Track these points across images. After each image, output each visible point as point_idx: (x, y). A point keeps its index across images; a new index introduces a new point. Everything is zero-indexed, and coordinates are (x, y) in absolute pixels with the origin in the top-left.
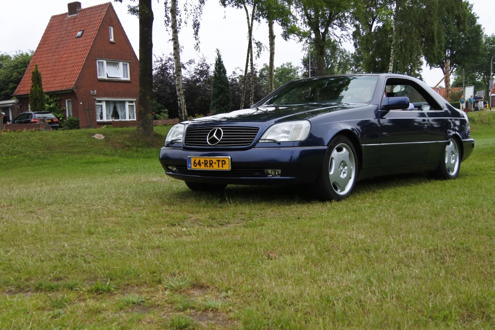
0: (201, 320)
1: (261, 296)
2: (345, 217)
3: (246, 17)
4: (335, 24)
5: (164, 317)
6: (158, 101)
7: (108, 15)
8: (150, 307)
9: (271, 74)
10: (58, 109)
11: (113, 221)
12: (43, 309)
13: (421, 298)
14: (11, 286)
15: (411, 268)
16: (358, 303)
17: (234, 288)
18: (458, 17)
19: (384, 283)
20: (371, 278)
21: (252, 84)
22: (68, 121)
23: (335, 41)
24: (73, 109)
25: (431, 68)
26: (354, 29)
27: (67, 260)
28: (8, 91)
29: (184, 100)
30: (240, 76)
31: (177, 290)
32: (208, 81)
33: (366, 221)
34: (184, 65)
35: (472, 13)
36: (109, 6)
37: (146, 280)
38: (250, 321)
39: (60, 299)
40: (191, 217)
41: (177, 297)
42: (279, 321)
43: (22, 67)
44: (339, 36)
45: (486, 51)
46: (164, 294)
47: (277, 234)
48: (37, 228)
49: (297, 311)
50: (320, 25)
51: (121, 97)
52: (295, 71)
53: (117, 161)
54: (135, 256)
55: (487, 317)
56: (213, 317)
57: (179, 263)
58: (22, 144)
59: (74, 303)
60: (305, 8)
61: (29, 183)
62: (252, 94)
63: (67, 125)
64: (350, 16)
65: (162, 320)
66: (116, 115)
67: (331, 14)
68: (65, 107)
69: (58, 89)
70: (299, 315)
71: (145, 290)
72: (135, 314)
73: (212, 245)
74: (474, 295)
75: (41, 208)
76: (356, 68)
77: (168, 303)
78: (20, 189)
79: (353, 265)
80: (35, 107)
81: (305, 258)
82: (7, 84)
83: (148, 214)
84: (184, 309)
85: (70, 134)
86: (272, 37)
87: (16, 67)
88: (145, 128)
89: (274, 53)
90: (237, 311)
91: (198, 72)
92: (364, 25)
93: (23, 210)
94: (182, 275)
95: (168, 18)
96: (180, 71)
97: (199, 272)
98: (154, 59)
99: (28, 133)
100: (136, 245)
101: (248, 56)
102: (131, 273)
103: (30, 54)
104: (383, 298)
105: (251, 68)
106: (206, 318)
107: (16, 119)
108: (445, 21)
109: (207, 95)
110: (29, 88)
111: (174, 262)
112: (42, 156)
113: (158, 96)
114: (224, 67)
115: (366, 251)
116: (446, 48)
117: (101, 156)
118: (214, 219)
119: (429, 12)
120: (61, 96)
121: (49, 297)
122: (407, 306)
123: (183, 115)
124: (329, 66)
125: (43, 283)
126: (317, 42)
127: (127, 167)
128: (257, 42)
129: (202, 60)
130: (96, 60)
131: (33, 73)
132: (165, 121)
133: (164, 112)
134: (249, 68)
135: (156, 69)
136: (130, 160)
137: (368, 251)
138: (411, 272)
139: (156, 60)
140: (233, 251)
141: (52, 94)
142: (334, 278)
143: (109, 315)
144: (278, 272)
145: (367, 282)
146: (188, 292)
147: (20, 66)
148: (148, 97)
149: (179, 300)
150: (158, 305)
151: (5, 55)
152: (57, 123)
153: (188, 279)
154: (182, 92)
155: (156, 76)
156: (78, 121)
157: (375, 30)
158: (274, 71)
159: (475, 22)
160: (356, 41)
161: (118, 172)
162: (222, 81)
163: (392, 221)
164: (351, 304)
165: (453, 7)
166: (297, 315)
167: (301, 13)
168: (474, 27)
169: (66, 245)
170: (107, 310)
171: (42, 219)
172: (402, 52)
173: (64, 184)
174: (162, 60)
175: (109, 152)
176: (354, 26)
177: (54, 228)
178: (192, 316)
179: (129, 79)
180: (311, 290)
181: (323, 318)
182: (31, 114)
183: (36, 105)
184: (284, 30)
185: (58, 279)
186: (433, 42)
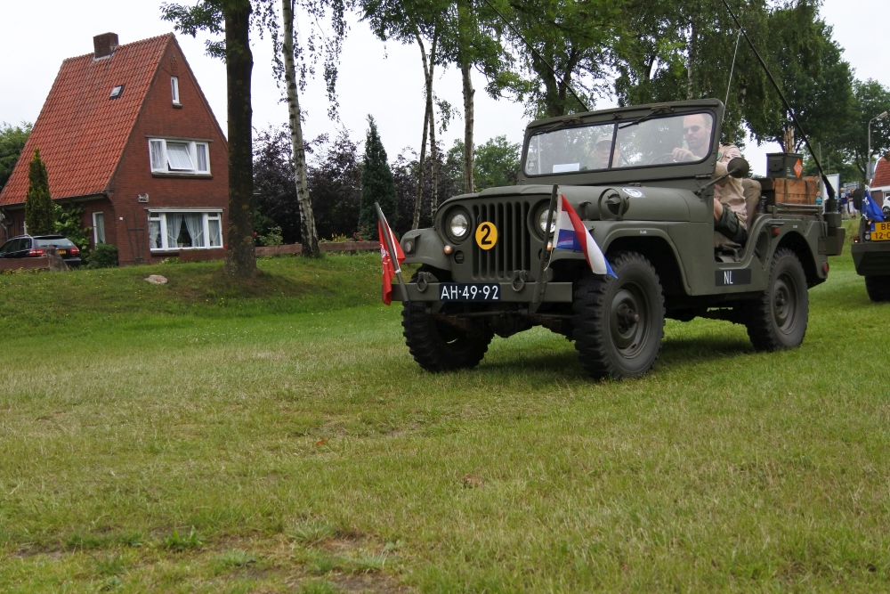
0: (351, 588)
1: (452, 547)
3: (421, 57)
4: (583, 67)
5: (290, 585)
6: (263, 212)
7: (168, 56)
8: (266, 570)
9: (468, 159)
10: (79, 230)
11: (191, 430)
12: (84, 577)
13: (719, 545)
14: (26, 542)
15: (705, 497)
16: (614, 553)
17: (407, 536)
19: (659, 521)
20: (637, 514)
21: (434, 178)
22: (98, 252)
23: (584, 96)
24: (106, 229)
25: (759, 144)
26: (618, 75)
27: (116, 497)
29: (310, 210)
30: (413, 163)
32: (353, 174)
34: (310, 145)
36: (170, 41)
37: (256, 526)
38: (433, 587)
39: (112, 561)
40: (329, 421)
41: (311, 553)
42: (483, 584)
43: (10, 154)
44: (591, 87)
45: (858, 108)
46: (288, 549)
47: (481, 445)
48: (58, 444)
49: (511, 568)
50: (555, 68)
51: (194, 205)
52: (512, 151)
53: (191, 324)
54: (236, 488)
55: (823, 570)
56: (373, 583)
57: (312, 498)
58: (16, 296)
59: (135, 568)
60: (528, 38)
61: (35, 367)
62: (434, 197)
63: (95, 259)
64: (609, 51)
65: (288, 589)
66: (185, 238)
67: (574, 48)
68: (92, 225)
69: (78, 193)
70: (515, 576)
71: (256, 543)
72: (242, 582)
73: (368, 467)
74: (807, 536)
75: (61, 410)
77: (296, 563)
79: (610, 493)
80: (37, 228)
81: (528, 485)
83: (253, 417)
84: (324, 571)
85: (103, 276)
86: (468, 93)
88: (240, 263)
89: (473, 121)
90: (411, 571)
91: (335, 157)
92: (636, 68)
93: (30, 415)
94: (318, 517)
96: (303, 157)
97: (347, 512)
98: (254, 135)
99: (28, 276)
100: (236, 471)
101: (425, 128)
102: (229, 516)
103: (24, 131)
104: (656, 544)
105: (432, 150)
106: (360, 584)
108: (782, 57)
109: (353, 199)
110: (25, 193)
111: (302, 495)
112: (54, 318)
113: (262, 202)
114: (382, 147)
115: (632, 470)
116: (786, 107)
117: (162, 315)
118: (370, 423)
120: (82, 206)
121: (94, 558)
122: (695, 556)
123: (310, 236)
124: (575, 141)
125: (80, 536)
126: (551, 100)
127: (210, 334)
128: (441, 101)
129: (342, 135)
130: (147, 138)
131: (31, 164)
132: (276, 248)
133: (275, 233)
134: (428, 148)
135: (258, 153)
136: (215, 321)
137: (635, 471)
138: (706, 503)
139: (257, 137)
140: (404, 475)
141: (67, 203)
142: (576, 514)
143: (198, 583)
144: (480, 508)
145: (631, 521)
146: (329, 543)
148: (245, 207)
149: (315, 557)
150: (279, 567)
152: (77, 255)
153: (327, 523)
154: (306, 195)
155: (258, 165)
156: (116, 252)
157: (655, 76)
158: (475, 153)
159: (837, 58)
160: (623, 95)
161: (195, 343)
162: (379, 174)
163: (681, 419)
164: (602, 556)
166: (511, 575)
167: (520, 48)
168: (836, 66)
169: (113, 473)
170: (193, 577)
171: (65, 429)
173: (99, 366)
174: (268, 137)
175: (175, 307)
176: (617, 70)
177: (88, 445)
178: (336, 582)
179: (208, 172)
180: (535, 535)
181: (555, 579)
182: (29, 241)
183: (37, 223)
184: (491, 80)
185: (105, 529)
186: (761, 96)
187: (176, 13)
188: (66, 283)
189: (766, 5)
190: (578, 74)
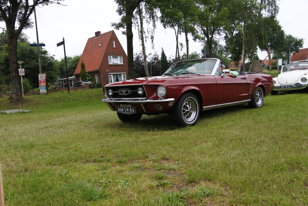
0: (168, 175)
1: (195, 163)
2: (229, 124)
3: (175, 32)
4: (216, 33)
5: (151, 174)
6: (136, 73)
7: (112, 36)
8: (144, 169)
9: (187, 58)
10: (92, 79)
12: (98, 170)
13: (269, 161)
14: (84, 160)
15: (262, 147)
16: (240, 164)
17: (182, 159)
18: (273, 27)
19: (251, 155)
20: (245, 153)
22: (97, 84)
23: (216, 41)
24: (99, 79)
25: (262, 51)
26: (225, 35)
28: (71, 73)
29: (148, 72)
30: (173, 59)
31: (155, 161)
32: (158, 62)
33: (238, 125)
34: (147, 56)
35: (279, 25)
36: (113, 32)
37: (141, 157)
38: (191, 175)
39: (105, 166)
41: (156, 164)
42: (205, 174)
44: (218, 38)
45: (287, 42)
46: (150, 163)
48: (90, 133)
50: (209, 34)
51: (119, 72)
52: (198, 55)
56: (174, 173)
57: (155, 149)
58: (79, 96)
59: (111, 168)
60: (202, 27)
61: (83, 114)
63: (96, 86)
64: (223, 29)
66: (117, 80)
67: (214, 29)
68: (95, 78)
69: (92, 70)
71: (141, 161)
72: (138, 173)
75: (90, 125)
76: (227, 53)
77: (152, 167)
78: (80, 116)
79: (235, 147)
80: (83, 79)
81: (212, 144)
82: (71, 70)
84: (160, 170)
85: (98, 90)
86: (187, 41)
87: (74, 62)
89: (188, 48)
90: (184, 170)
91: (154, 58)
94: (157, 154)
95: (140, 35)
96: (146, 59)
97: (165, 153)
98: (134, 54)
99: (81, 91)
100: (134, 141)
101: (177, 50)
102: (134, 153)
103: (80, 56)
106: (170, 173)
107: (75, 85)
108: (267, 29)
109: (158, 69)
110: (80, 71)
111: (152, 148)
112: (87, 101)
113: (136, 71)
114: (165, 56)
116: (269, 41)
119: (259, 25)
120: (93, 73)
121: (100, 165)
122: (263, 165)
124: (214, 52)
125: (96, 159)
126: (208, 42)
128: (180, 43)
129: (155, 53)
130: (108, 56)
131: (81, 64)
134: (177, 55)
135: (135, 58)
137: (241, 140)
140: (179, 142)
141: (89, 73)
142: (228, 153)
143: (128, 173)
144: (201, 151)
146: (161, 162)
147: (76, 61)
148: (132, 72)
149: (157, 166)
150: (148, 168)
151: (70, 57)
152: (92, 85)
153: (160, 156)
154: (147, 68)
155: (135, 61)
156: (101, 84)
157: (235, 35)
158: (189, 56)
159: (281, 29)
160: (226, 40)
162: (165, 62)
164: (237, 165)
165: (270, 23)
166: (212, 171)
167: (199, 29)
170: (126, 171)
172: (248, 44)
174: (137, 54)
178: (164, 173)
179: (122, 64)
180: (217, 159)
181: (225, 173)
182: (81, 82)
183: (83, 78)
184: (194, 37)
185: (102, 157)
186: (262, 39)
187: (114, 25)
188: (90, 92)
189: (262, 16)
190: (215, 35)
